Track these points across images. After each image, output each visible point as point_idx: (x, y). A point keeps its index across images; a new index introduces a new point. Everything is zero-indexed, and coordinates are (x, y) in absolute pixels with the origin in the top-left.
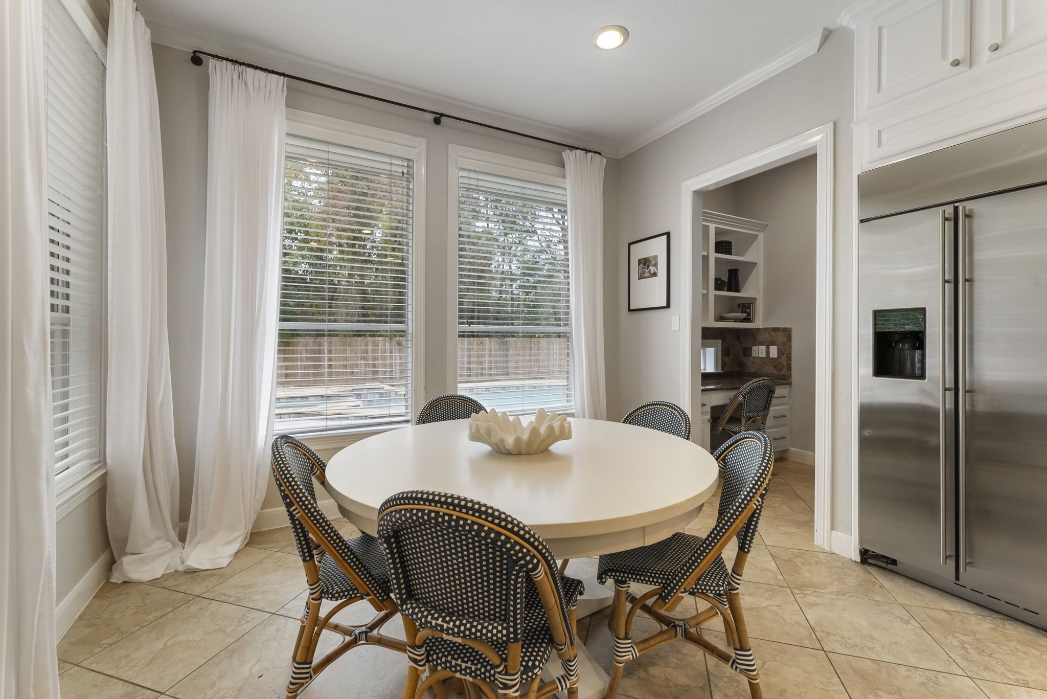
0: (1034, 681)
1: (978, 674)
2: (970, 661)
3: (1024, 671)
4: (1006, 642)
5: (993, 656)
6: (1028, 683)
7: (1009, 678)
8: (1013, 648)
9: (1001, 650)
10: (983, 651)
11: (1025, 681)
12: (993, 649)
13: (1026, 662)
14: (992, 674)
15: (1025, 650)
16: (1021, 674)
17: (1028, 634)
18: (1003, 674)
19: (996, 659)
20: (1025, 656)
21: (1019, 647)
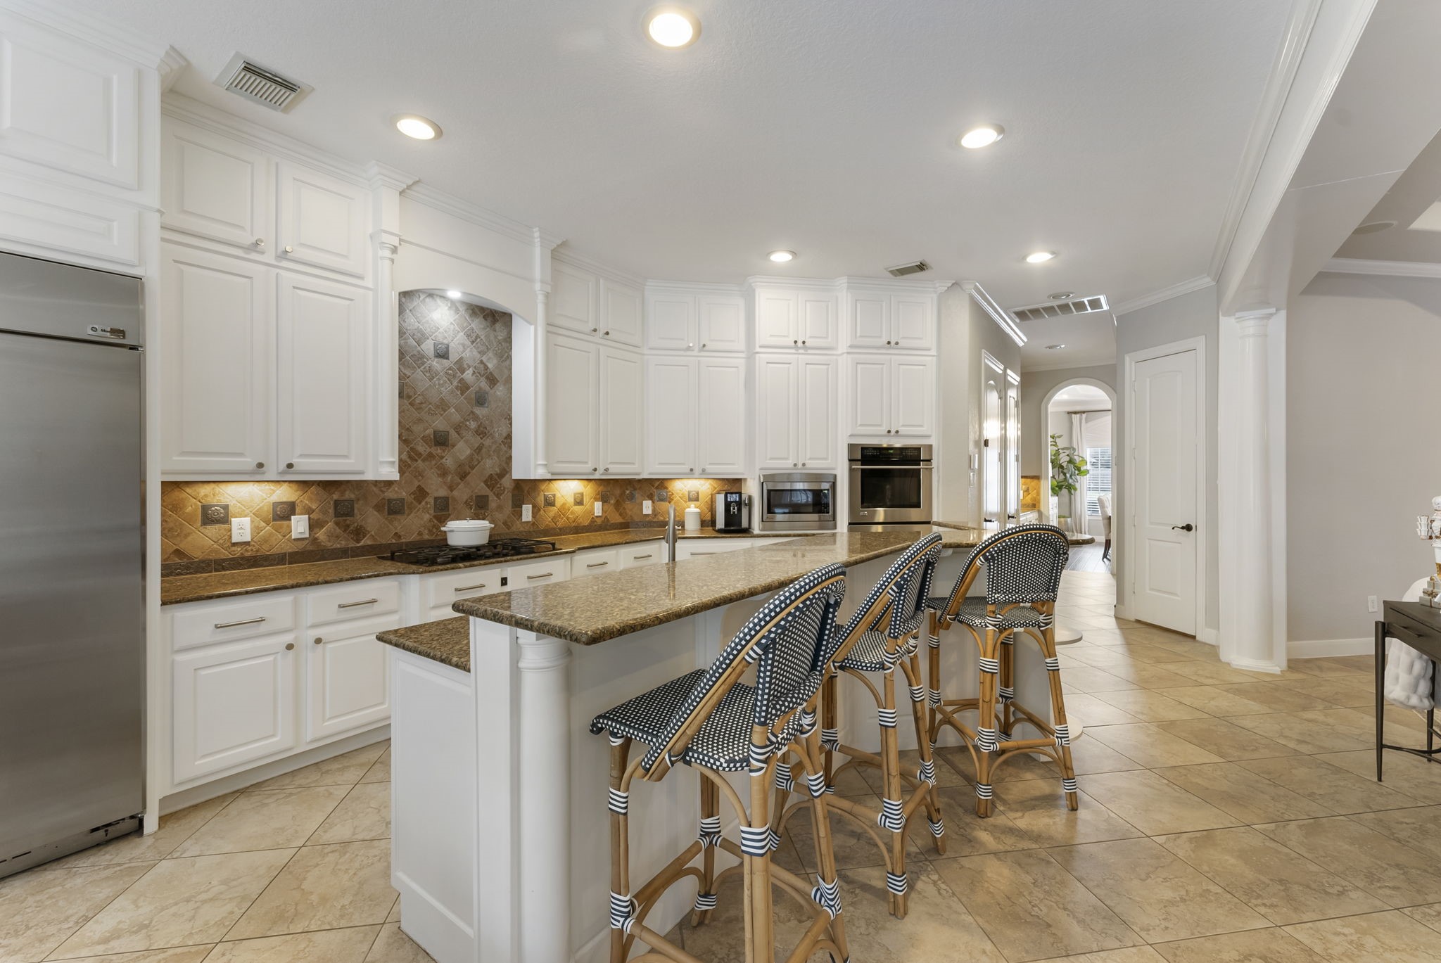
0: (87, 910)
1: (42, 952)
2: (20, 950)
3: (71, 912)
4: (24, 905)
5: (30, 926)
6: (87, 917)
7: (69, 928)
8: (35, 904)
9: (30, 914)
10: (16, 931)
11: (82, 917)
12: (22, 921)
13: (61, 903)
14: (52, 939)
15: (47, 896)
16: (72, 916)
17: (30, 881)
18: (60, 929)
19: (37, 925)
20: (54, 900)
21: (38, 898)
